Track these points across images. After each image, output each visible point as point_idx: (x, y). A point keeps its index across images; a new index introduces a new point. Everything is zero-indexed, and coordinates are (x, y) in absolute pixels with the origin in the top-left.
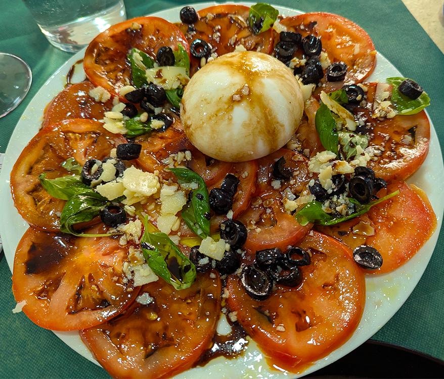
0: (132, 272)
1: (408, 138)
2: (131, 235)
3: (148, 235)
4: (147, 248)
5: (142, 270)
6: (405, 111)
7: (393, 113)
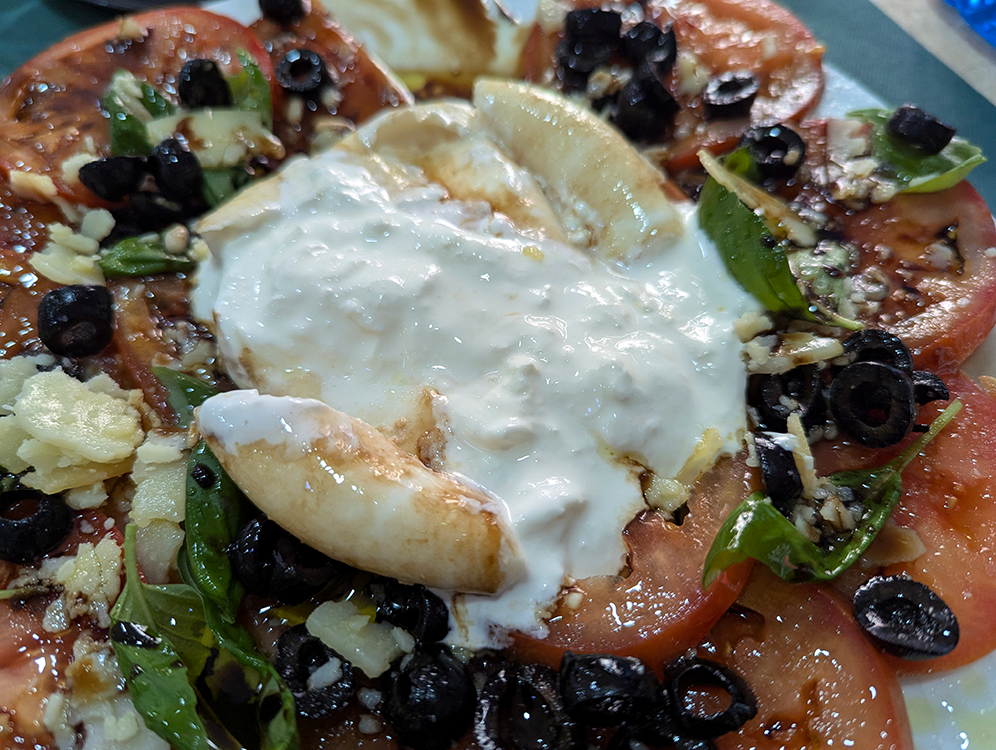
0: (79, 728)
1: (942, 253)
2: (80, 595)
3: (139, 594)
4: (133, 643)
5: (109, 720)
6: (917, 182)
7: (887, 189)
